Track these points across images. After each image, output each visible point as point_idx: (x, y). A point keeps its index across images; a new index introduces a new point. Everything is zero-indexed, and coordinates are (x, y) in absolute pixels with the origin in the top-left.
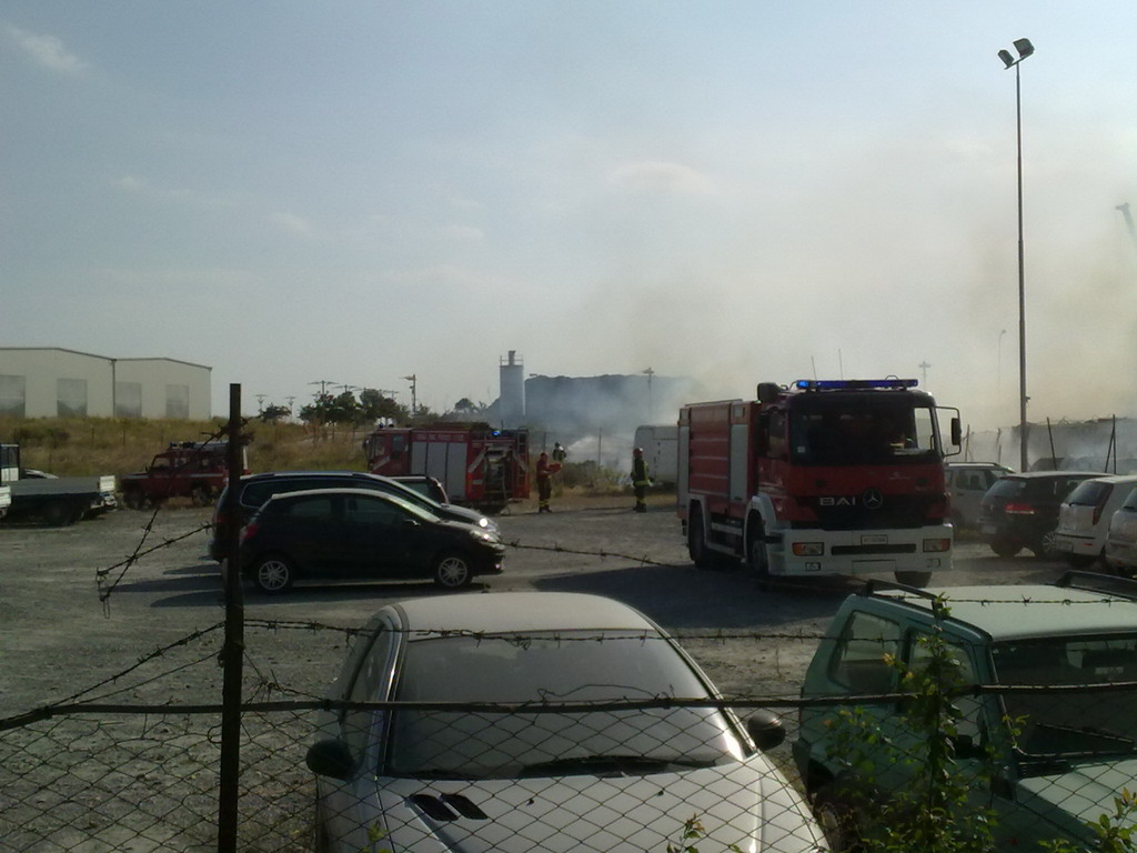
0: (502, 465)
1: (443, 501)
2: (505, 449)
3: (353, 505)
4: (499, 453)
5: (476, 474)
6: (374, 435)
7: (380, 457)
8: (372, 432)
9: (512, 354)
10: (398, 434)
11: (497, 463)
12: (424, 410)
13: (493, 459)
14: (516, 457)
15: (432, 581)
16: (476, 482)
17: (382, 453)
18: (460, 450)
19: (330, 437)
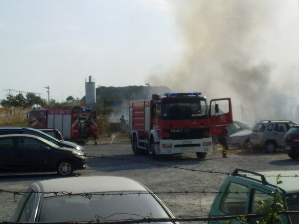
0: (86, 124)
1: (61, 139)
2: (87, 117)
3: (23, 142)
4: (85, 119)
5: (75, 128)
6: (32, 112)
7: (34, 121)
8: (30, 111)
9: (90, 78)
10: (42, 111)
11: (84, 123)
12: (53, 101)
13: (82, 122)
14: (92, 120)
15: (56, 173)
16: (75, 131)
17: (35, 119)
18: (68, 118)
19: (13, 113)
